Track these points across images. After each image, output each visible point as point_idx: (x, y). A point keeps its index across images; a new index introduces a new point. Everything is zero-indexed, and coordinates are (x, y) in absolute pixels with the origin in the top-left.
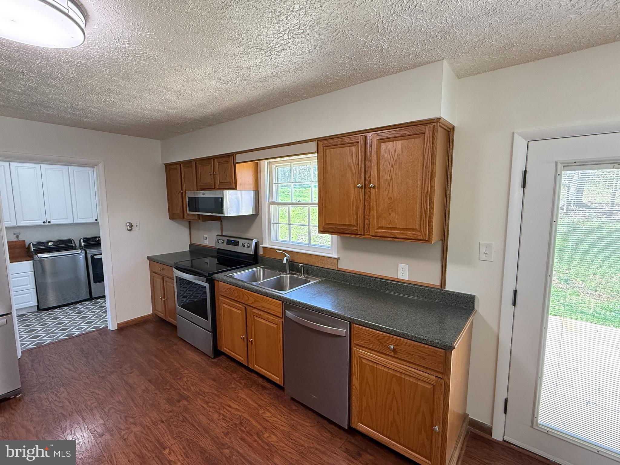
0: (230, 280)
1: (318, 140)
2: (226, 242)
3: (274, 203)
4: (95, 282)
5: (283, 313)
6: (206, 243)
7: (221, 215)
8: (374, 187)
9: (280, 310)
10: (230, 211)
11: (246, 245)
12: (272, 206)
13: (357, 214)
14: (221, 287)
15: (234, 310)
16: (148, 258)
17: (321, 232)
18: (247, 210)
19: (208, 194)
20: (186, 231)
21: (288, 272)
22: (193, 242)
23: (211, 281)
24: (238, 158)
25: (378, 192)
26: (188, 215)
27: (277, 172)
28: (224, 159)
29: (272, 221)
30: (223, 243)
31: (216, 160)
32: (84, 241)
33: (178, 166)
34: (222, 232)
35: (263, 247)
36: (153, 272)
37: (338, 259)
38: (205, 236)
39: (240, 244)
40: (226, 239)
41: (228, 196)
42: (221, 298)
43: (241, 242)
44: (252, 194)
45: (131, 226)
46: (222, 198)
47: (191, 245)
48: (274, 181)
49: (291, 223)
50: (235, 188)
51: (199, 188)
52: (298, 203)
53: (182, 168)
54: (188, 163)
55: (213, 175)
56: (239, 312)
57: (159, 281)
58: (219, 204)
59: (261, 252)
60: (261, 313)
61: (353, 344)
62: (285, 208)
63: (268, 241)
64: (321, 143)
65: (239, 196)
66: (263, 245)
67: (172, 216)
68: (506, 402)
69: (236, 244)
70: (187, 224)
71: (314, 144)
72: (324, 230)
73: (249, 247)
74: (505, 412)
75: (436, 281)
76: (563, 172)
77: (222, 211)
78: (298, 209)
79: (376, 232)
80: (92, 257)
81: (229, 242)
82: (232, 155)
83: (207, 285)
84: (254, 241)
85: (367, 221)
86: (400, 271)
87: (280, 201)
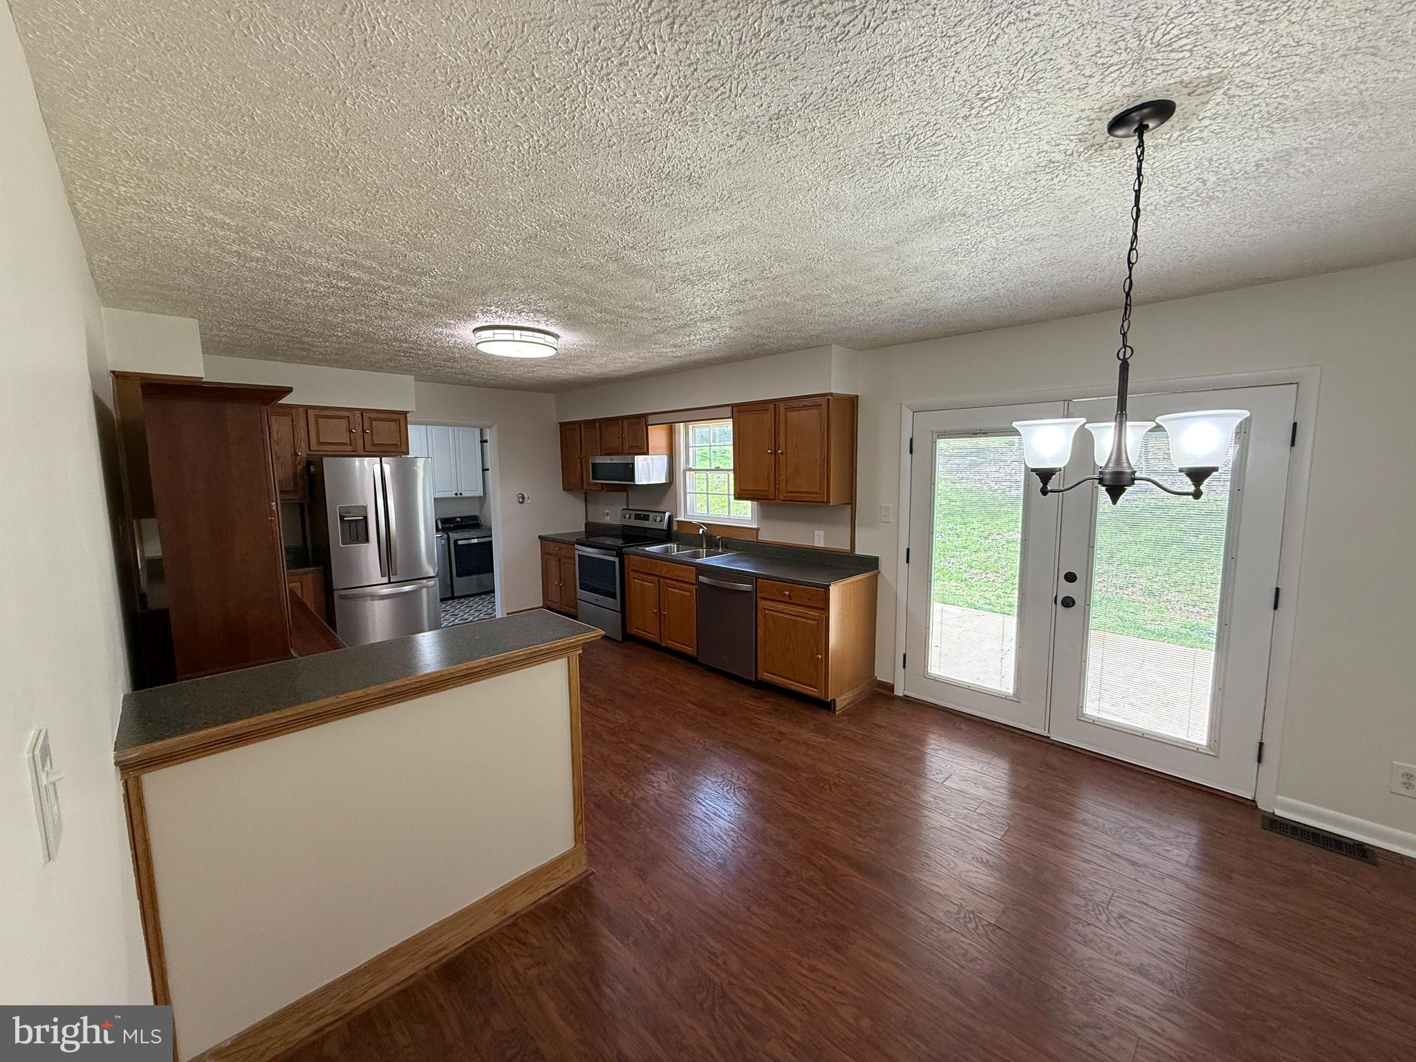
0: (641, 552)
1: (733, 406)
2: (633, 517)
3: (690, 470)
4: (458, 575)
5: (697, 578)
6: (607, 520)
7: (631, 483)
8: (782, 453)
9: (694, 576)
10: (641, 479)
11: (658, 519)
12: (688, 473)
13: (768, 479)
14: (631, 561)
15: (647, 583)
16: (540, 537)
17: (736, 498)
18: (659, 478)
19: (616, 460)
20: (581, 505)
21: (705, 546)
22: (589, 520)
23: (621, 555)
24: (651, 419)
25: (786, 457)
26: (589, 484)
27: (694, 433)
28: (634, 421)
29: (688, 491)
30: (630, 518)
31: (625, 421)
32: (442, 523)
33: (578, 426)
34: (628, 505)
35: (678, 521)
36: (545, 554)
37: (757, 530)
38: (606, 511)
39: (651, 518)
40: (633, 513)
41: (639, 461)
42: (631, 573)
43: (652, 515)
44: (665, 458)
45: (523, 498)
46: (633, 464)
47: (587, 525)
48: (691, 444)
49: (710, 492)
50: (647, 453)
51: (603, 452)
52: (718, 469)
53: (583, 429)
54: (590, 423)
55: (620, 439)
56: (652, 585)
57: (553, 564)
58: (629, 470)
59: (675, 527)
60: (675, 582)
61: (758, 598)
62: (703, 475)
63: (683, 514)
64: (735, 409)
65: (650, 462)
66: (678, 519)
67: (568, 487)
68: (905, 656)
69: (646, 518)
70: (583, 496)
71: (729, 409)
72: (740, 495)
73: (661, 521)
74: (904, 667)
75: (846, 547)
76: (938, 440)
77: (633, 479)
78: (717, 474)
79: (785, 497)
80: (456, 542)
81: (638, 517)
82: (644, 417)
83: (616, 560)
84: (667, 514)
85: (777, 486)
86: (816, 538)
87: (697, 468)
